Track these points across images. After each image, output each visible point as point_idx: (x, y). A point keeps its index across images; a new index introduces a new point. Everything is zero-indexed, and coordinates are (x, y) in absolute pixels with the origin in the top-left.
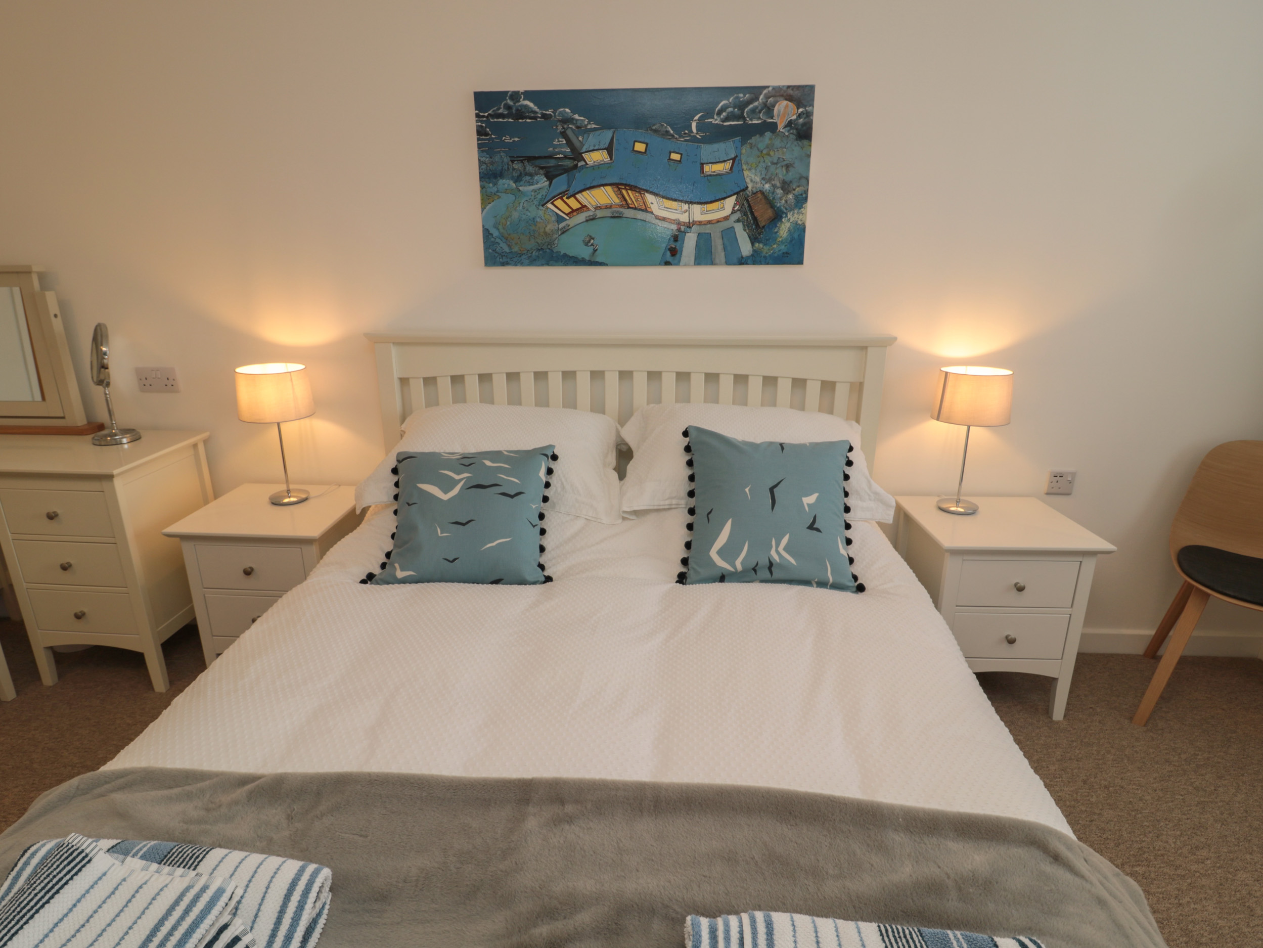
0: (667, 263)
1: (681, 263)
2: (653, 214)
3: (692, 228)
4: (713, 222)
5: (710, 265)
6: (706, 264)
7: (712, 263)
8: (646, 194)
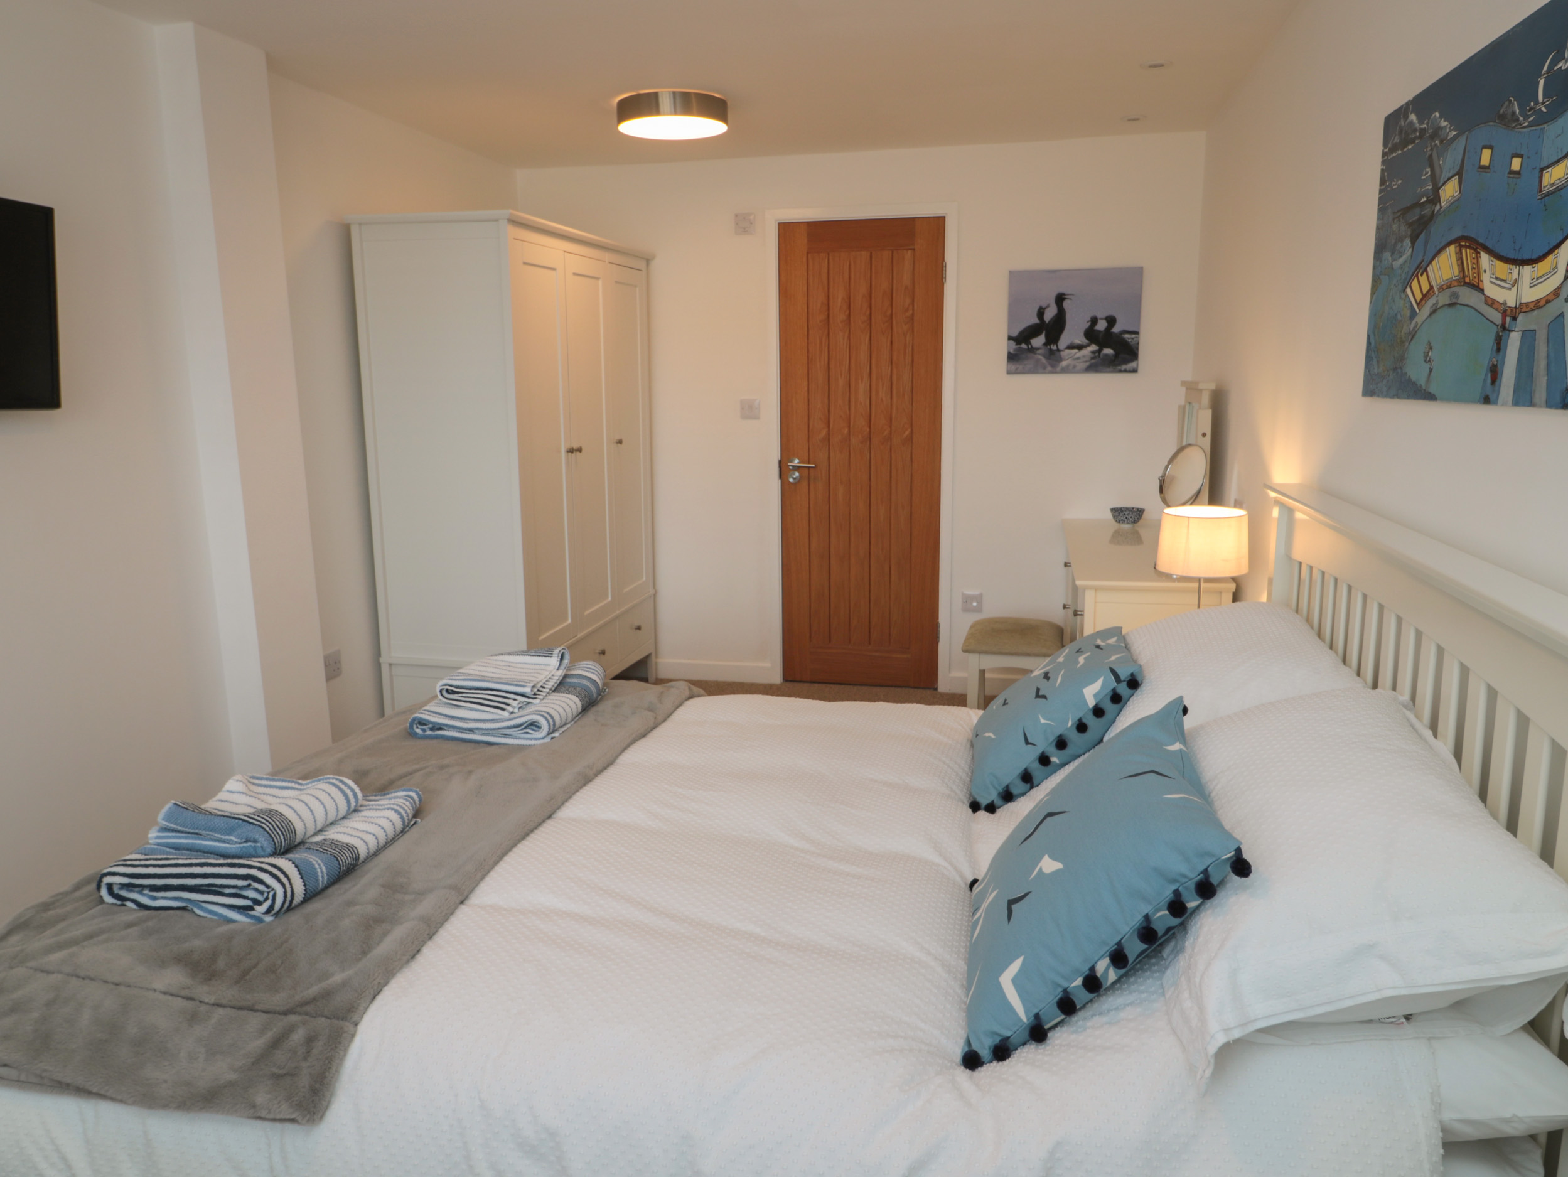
0: (1487, 400)
1: (1500, 401)
2: (1484, 294)
3: (1518, 319)
4: (1541, 304)
5: (1528, 406)
6: (1524, 405)
7: (1531, 404)
8: (1482, 254)
